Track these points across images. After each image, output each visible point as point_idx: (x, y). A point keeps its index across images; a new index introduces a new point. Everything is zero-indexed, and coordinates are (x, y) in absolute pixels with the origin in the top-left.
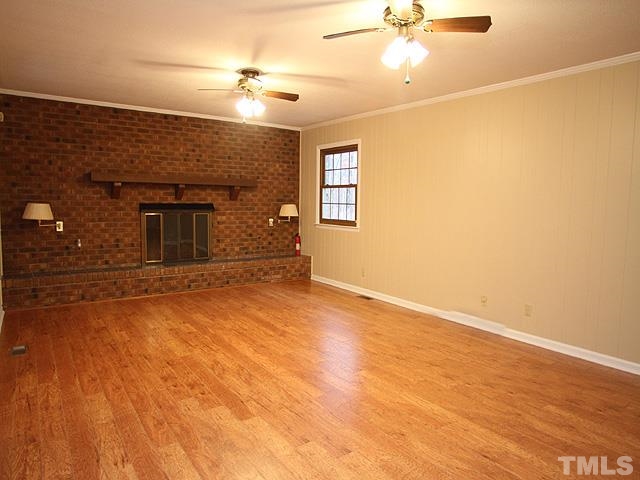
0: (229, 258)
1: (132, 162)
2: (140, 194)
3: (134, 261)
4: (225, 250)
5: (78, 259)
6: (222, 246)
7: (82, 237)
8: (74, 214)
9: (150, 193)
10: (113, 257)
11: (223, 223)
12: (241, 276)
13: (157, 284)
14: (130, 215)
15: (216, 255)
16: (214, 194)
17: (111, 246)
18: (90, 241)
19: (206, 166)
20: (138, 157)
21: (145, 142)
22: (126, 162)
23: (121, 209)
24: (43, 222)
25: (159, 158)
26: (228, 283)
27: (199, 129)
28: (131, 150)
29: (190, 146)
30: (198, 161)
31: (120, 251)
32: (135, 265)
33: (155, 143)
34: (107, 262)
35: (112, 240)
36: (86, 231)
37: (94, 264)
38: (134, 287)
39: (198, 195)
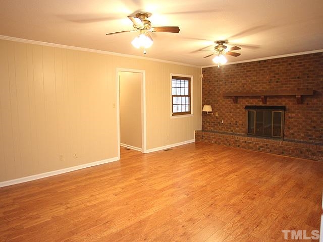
0: (296, 140)
1: (243, 87)
2: (246, 101)
3: (243, 132)
4: (293, 134)
5: (222, 128)
6: (292, 131)
7: (224, 119)
8: (221, 110)
9: (251, 101)
10: (234, 129)
11: (292, 118)
12: (293, 151)
13: (244, 144)
14: (242, 111)
15: (287, 136)
16: (287, 100)
17: (233, 124)
18: (227, 121)
19: (282, 84)
20: (246, 84)
21: (250, 76)
22: (241, 87)
23: (238, 108)
24: (209, 112)
25: (255, 83)
26: (283, 153)
27: (278, 64)
28: (243, 81)
29: (272, 74)
30: (277, 82)
31: (237, 127)
32: (243, 134)
33: (254, 76)
34: (232, 131)
35: (235, 121)
36: (226, 117)
37: (228, 131)
38: (234, 143)
39: (277, 101)
